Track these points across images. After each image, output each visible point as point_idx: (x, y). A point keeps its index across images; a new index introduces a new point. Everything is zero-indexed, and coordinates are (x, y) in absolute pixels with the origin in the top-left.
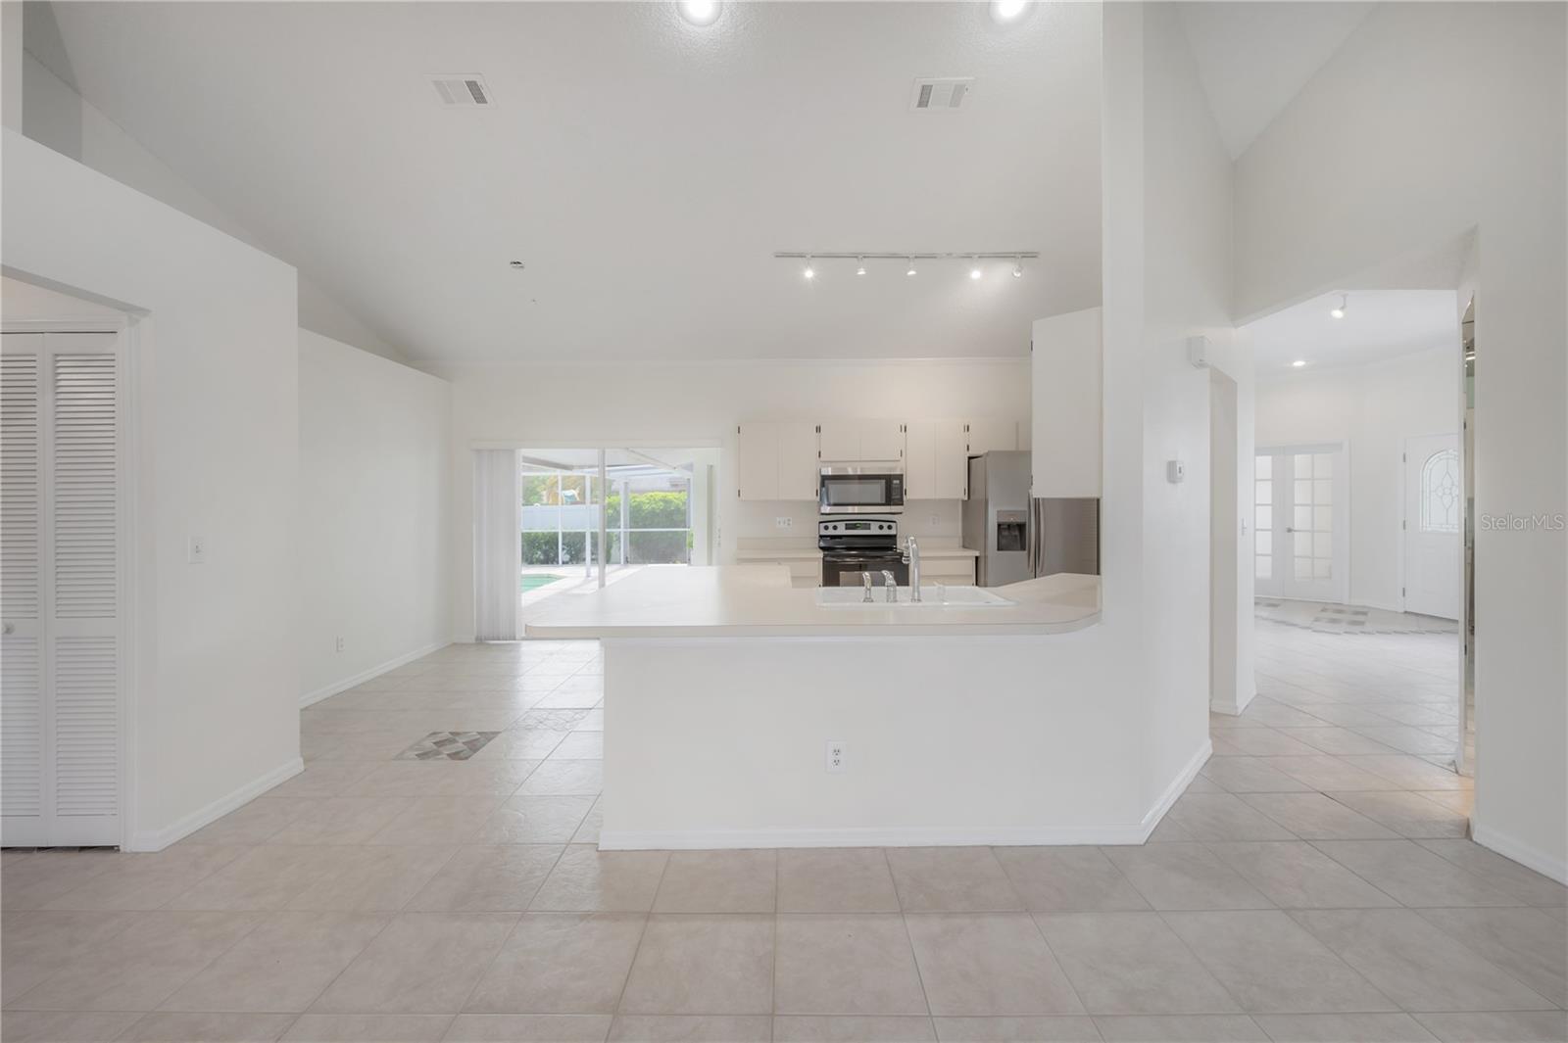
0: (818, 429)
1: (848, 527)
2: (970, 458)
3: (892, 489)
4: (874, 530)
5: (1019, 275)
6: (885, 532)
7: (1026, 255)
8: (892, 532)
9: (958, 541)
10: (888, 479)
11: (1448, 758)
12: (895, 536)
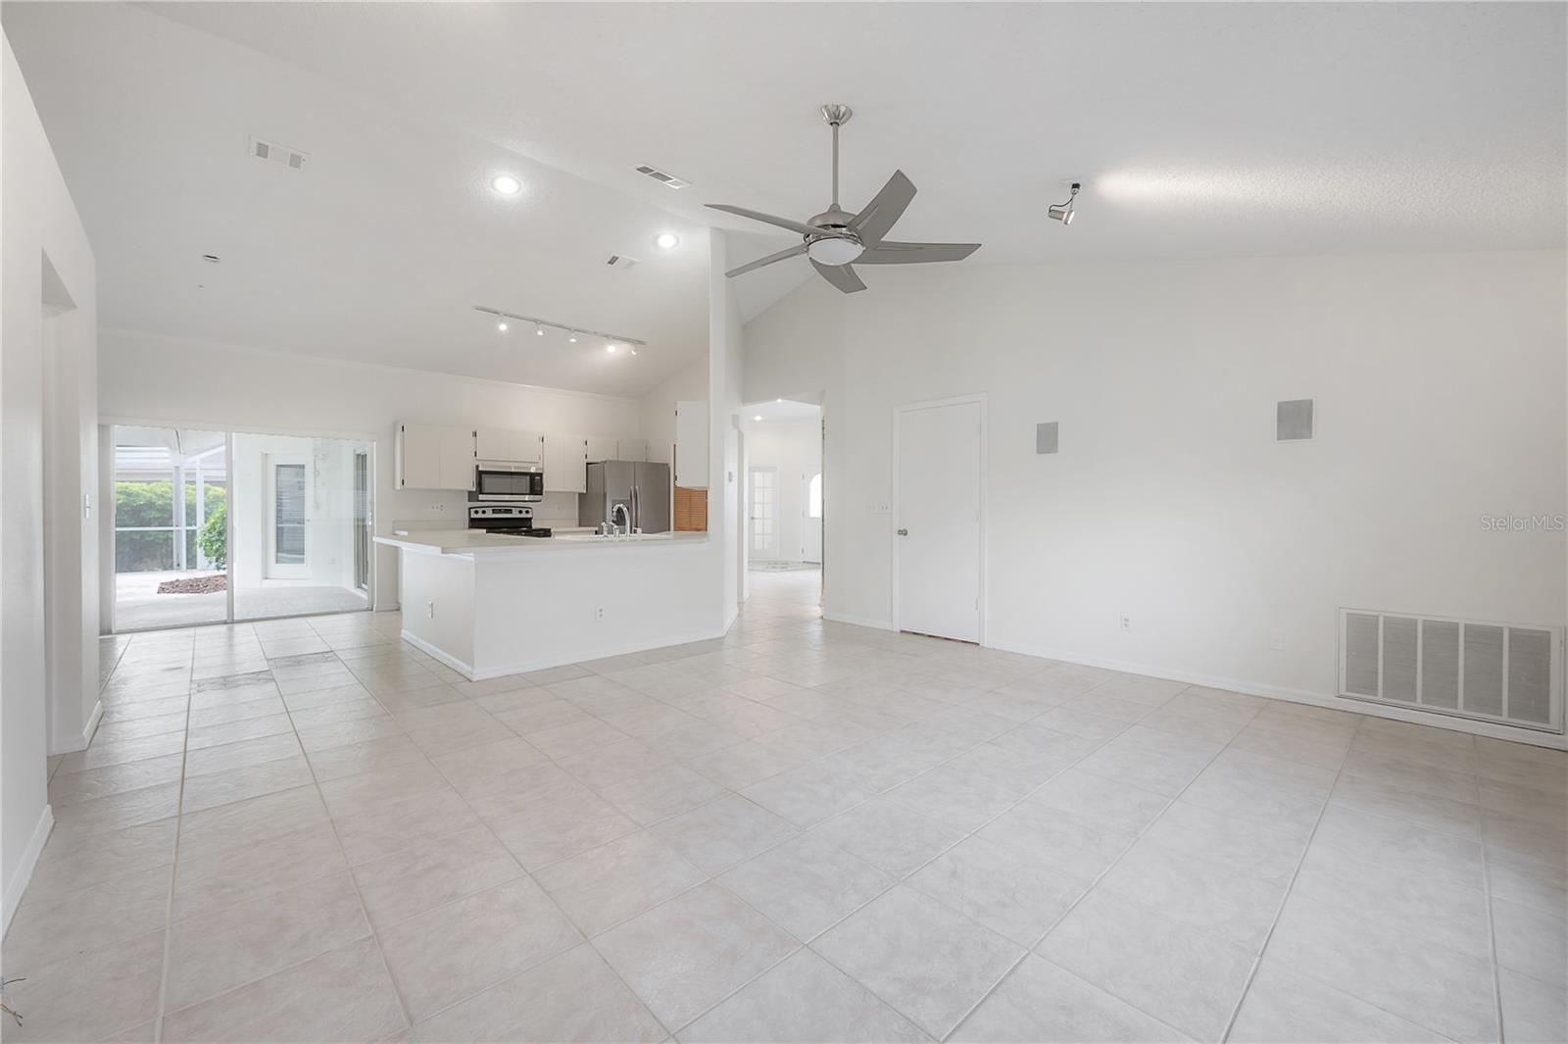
0: (475, 434)
1: (494, 512)
2: (588, 464)
3: (535, 484)
4: (515, 514)
5: (634, 353)
6: (524, 515)
7: (640, 342)
8: (529, 516)
9: (576, 522)
10: (532, 476)
11: (820, 615)
12: (531, 519)
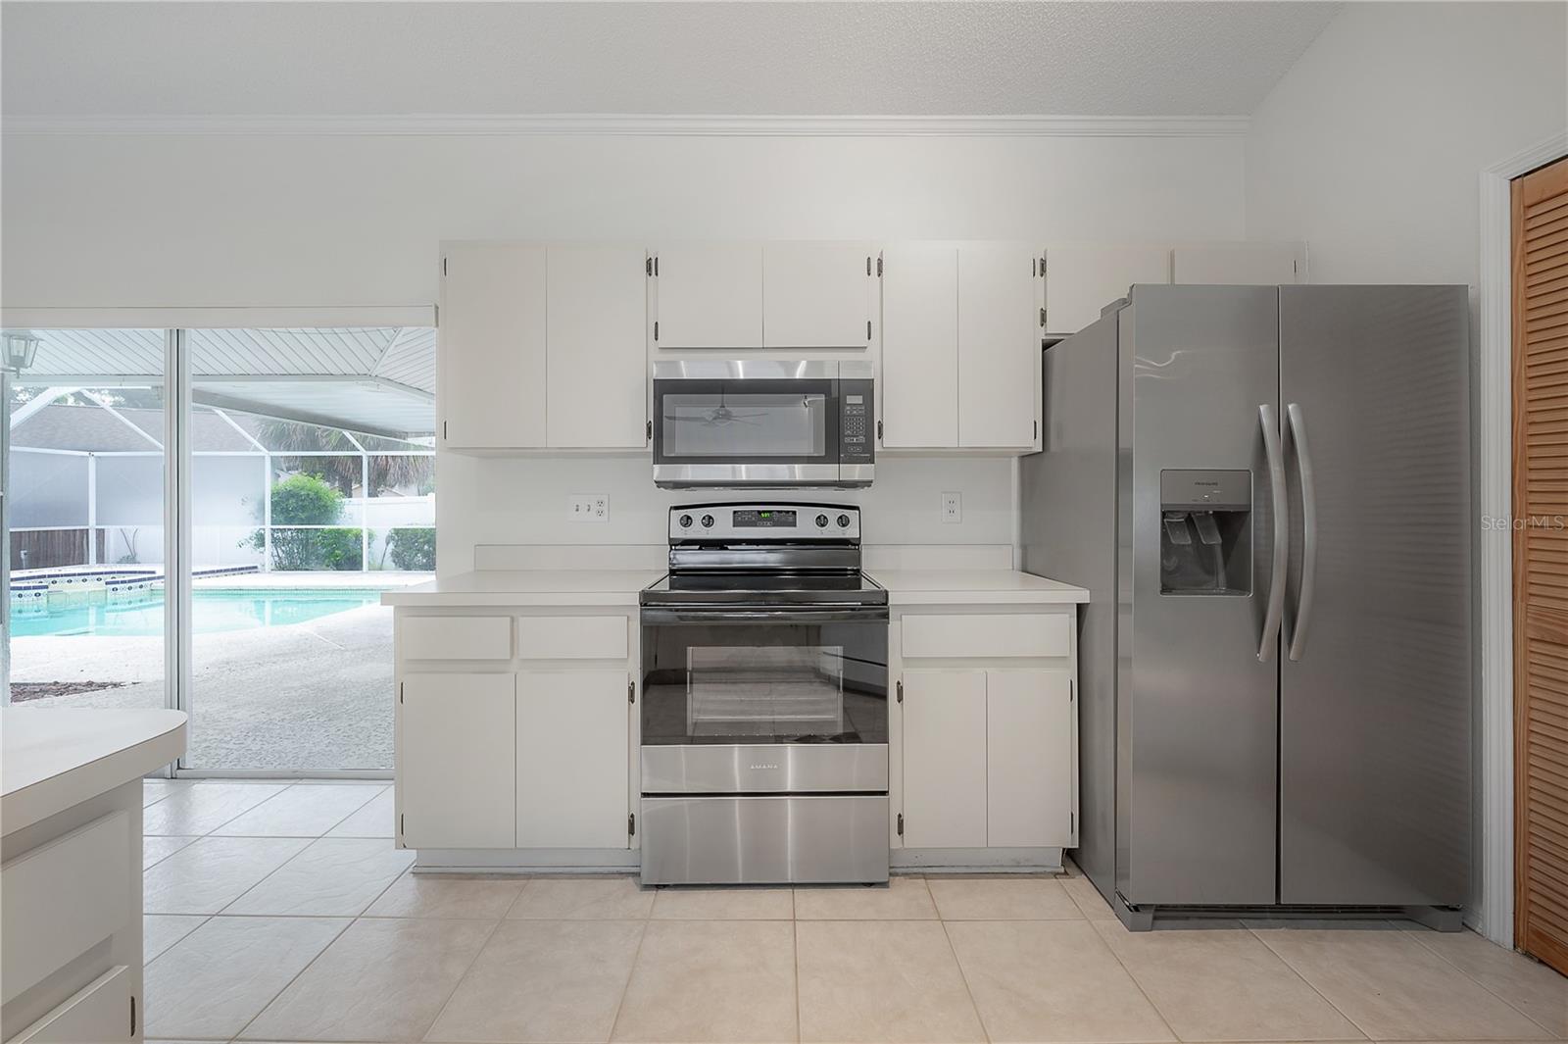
0: (651, 267)
1: (739, 519)
2: (1047, 343)
3: (846, 419)
4: (806, 526)
6: (833, 531)
8: (850, 533)
9: (1011, 555)
10: (835, 392)
12: (857, 542)
